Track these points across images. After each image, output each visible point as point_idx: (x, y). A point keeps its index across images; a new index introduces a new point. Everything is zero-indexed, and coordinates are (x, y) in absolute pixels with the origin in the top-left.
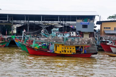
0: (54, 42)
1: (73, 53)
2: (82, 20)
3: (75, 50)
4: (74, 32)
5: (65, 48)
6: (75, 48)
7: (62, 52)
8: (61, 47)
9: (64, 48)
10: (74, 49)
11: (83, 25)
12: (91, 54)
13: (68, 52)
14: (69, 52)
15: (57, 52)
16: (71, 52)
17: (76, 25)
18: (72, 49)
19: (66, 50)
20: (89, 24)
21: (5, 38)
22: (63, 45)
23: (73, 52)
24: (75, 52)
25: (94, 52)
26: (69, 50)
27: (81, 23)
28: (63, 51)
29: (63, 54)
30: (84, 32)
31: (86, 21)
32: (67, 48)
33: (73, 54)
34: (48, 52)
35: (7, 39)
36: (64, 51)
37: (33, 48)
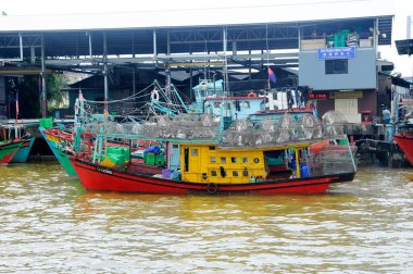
0: (180, 135)
1: (253, 180)
2: (323, 41)
3: (261, 164)
4: (279, 94)
5: (223, 159)
6: (261, 157)
7: (209, 175)
8: (205, 154)
9: (219, 160)
10: (256, 160)
11: (328, 63)
12: (327, 180)
13: (235, 174)
14: (240, 174)
15: (192, 177)
16: (246, 174)
17: (296, 61)
18: (250, 161)
19: (225, 167)
20: (352, 54)
21: (13, 131)
22: (212, 148)
23: (257, 174)
24: (264, 174)
25: (339, 172)
26: (239, 166)
27: (321, 55)
28: (214, 174)
29: (212, 185)
30: (338, 91)
31: (339, 45)
32: (229, 160)
33: (256, 184)
34: (156, 179)
35: (22, 131)
36: (219, 174)
37: (96, 166)
